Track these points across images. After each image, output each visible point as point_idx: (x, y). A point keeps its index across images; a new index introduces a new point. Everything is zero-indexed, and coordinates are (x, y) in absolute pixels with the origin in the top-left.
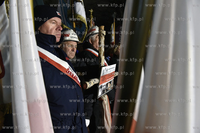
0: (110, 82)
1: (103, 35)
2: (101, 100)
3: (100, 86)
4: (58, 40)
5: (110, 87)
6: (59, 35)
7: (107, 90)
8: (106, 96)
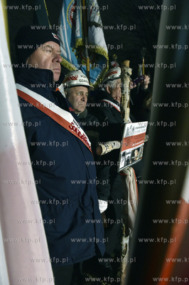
0: (138, 149)
1: (128, 74)
2: (124, 175)
3: (122, 153)
4: (56, 77)
5: (138, 156)
6: (58, 69)
7: (133, 160)
8: (132, 170)
